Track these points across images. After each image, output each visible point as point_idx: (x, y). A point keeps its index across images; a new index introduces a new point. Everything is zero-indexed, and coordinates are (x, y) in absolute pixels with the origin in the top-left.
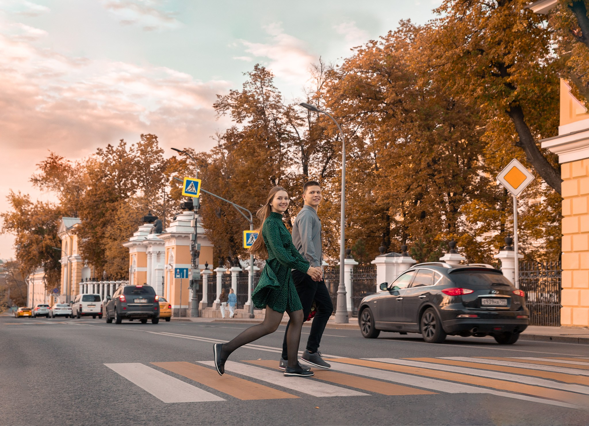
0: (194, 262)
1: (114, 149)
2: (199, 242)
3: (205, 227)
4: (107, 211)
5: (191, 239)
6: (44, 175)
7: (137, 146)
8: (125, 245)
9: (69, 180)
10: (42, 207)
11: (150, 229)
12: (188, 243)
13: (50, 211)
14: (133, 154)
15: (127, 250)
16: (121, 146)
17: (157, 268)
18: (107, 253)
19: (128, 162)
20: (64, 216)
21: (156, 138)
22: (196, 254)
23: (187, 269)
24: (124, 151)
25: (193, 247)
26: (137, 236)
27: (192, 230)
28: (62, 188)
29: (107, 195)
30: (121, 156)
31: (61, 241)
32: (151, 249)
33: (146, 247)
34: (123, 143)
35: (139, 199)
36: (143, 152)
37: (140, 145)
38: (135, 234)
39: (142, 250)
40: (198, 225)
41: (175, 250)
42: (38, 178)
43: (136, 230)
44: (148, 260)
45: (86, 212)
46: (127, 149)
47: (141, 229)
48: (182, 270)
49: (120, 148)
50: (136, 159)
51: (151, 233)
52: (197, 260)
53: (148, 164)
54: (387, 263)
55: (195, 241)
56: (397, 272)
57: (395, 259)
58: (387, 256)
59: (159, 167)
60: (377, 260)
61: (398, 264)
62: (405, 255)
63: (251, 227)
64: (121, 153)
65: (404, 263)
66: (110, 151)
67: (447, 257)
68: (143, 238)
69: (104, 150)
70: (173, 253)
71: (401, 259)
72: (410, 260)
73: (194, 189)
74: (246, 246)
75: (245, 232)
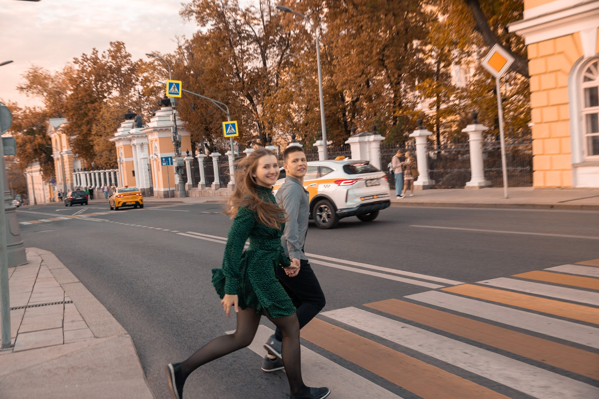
0: (177, 151)
1: (89, 57)
2: (180, 133)
3: (182, 120)
4: (89, 111)
5: (172, 131)
6: (28, 83)
7: (107, 53)
8: (111, 140)
9: (50, 86)
10: (30, 111)
11: (131, 124)
12: (171, 135)
13: (39, 114)
14: (105, 60)
15: (113, 144)
16: (94, 54)
17: (142, 157)
18: (96, 148)
19: (102, 67)
20: (50, 117)
21: (123, 44)
22: (178, 144)
23: (171, 158)
24: (97, 58)
25: (175, 138)
26: (120, 132)
27: (172, 123)
28: (45, 94)
29: (88, 97)
30: (95, 63)
31: (50, 139)
32: (135, 142)
33: (130, 140)
34: (95, 52)
35: (116, 99)
36: (114, 58)
37: (110, 51)
38: (119, 130)
39: (127, 143)
40: (176, 117)
41: (158, 141)
42: (24, 87)
43: (119, 126)
44: (133, 151)
45: (71, 114)
46: (100, 56)
47: (123, 125)
48: (167, 159)
49: (93, 56)
50: (108, 64)
51: (133, 128)
52: (179, 149)
53: (119, 67)
54: (360, 142)
55: (176, 133)
56: (370, 149)
57: (366, 138)
58: (360, 136)
59: (129, 69)
60: (350, 140)
61: (369, 142)
62: (375, 134)
63: (228, 119)
64: (95, 60)
65: (375, 141)
66: (85, 59)
67: (416, 133)
68: (127, 133)
69: (80, 59)
70: (157, 144)
71: (372, 138)
72: (380, 137)
73: (176, 90)
74: (226, 136)
75: (224, 123)
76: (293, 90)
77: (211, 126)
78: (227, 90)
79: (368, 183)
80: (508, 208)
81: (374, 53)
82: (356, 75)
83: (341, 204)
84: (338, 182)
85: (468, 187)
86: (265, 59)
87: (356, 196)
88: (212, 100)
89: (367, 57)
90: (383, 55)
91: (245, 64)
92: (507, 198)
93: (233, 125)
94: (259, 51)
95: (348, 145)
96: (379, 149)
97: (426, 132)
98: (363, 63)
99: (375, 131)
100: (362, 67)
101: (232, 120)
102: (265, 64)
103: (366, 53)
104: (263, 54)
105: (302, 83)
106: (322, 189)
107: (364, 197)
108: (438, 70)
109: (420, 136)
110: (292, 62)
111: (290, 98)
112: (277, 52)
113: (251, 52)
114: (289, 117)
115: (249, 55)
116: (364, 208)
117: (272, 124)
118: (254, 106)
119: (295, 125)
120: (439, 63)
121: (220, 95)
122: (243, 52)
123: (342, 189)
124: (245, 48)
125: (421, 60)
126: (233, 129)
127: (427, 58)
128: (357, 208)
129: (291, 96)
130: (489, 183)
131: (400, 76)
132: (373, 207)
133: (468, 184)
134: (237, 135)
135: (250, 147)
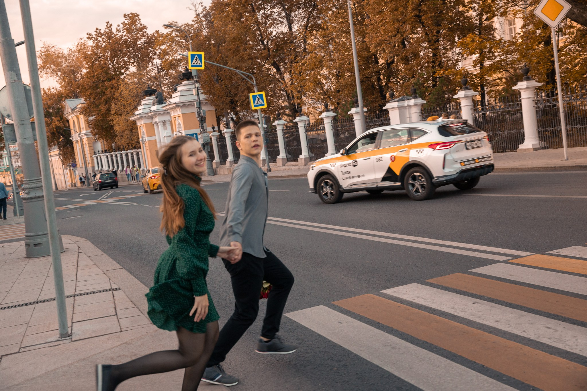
0: (202, 127)
1: (102, 32)
2: (204, 108)
3: (205, 93)
4: (106, 89)
5: (196, 106)
7: (122, 26)
8: (132, 119)
9: (64, 65)
10: (45, 92)
11: (152, 101)
12: (194, 110)
13: (54, 95)
14: (120, 34)
15: (134, 123)
16: (107, 28)
17: (165, 135)
18: (117, 128)
19: (117, 41)
20: (66, 98)
21: (138, 15)
22: (203, 120)
23: (196, 134)
24: (111, 32)
25: (199, 113)
26: (141, 109)
27: (196, 98)
28: (59, 74)
29: (104, 75)
30: (109, 38)
31: (68, 121)
32: (157, 120)
33: (152, 118)
34: (109, 26)
35: (133, 75)
36: (129, 31)
37: (124, 24)
38: (139, 108)
39: (149, 121)
40: (199, 91)
41: (181, 117)
43: (139, 104)
44: (156, 130)
45: (88, 93)
46: (114, 30)
47: (143, 102)
49: (107, 30)
50: (123, 38)
51: (154, 105)
52: (204, 125)
53: (135, 40)
54: (399, 108)
55: (199, 108)
56: (410, 114)
57: (406, 103)
58: (398, 101)
59: (145, 42)
60: (388, 106)
61: (409, 106)
62: (415, 97)
63: (255, 89)
64: (109, 35)
65: (415, 105)
66: (99, 33)
67: (461, 94)
68: (147, 110)
69: (94, 34)
70: (180, 121)
71: (412, 102)
72: (420, 101)
73: (199, 62)
74: (253, 108)
75: (251, 95)
76: (323, 55)
77: (236, 98)
78: (251, 59)
79: (468, 145)
80: (571, 171)
81: (410, 8)
82: (390, 34)
83: (437, 172)
84: (433, 146)
85: (521, 150)
86: (290, 23)
87: (455, 161)
88: (237, 71)
89: (402, 13)
90: (420, 11)
91: (271, 30)
92: (567, 159)
93: (261, 96)
94: (284, 14)
95: (387, 111)
96: (420, 114)
97: (471, 92)
98: (398, 20)
99: (415, 94)
100: (397, 25)
101: (259, 91)
102: (290, 28)
103: (401, 9)
104: (288, 17)
105: (331, 47)
106: (414, 155)
107: (464, 162)
108: (481, 23)
109: (465, 97)
110: (320, 25)
111: (319, 64)
112: (303, 15)
113: (275, 16)
114: (319, 84)
115: (274, 19)
116: (465, 175)
117: (301, 92)
118: (281, 74)
119: (326, 93)
120: (480, 15)
121: (244, 65)
122: (266, 16)
123: (438, 154)
124: (269, 12)
125: (462, 13)
126: (261, 101)
127: (468, 11)
128: (457, 175)
129: (321, 61)
130: (545, 144)
131: (438, 32)
132: (475, 173)
133: (521, 147)
134: (265, 106)
135: (280, 119)
